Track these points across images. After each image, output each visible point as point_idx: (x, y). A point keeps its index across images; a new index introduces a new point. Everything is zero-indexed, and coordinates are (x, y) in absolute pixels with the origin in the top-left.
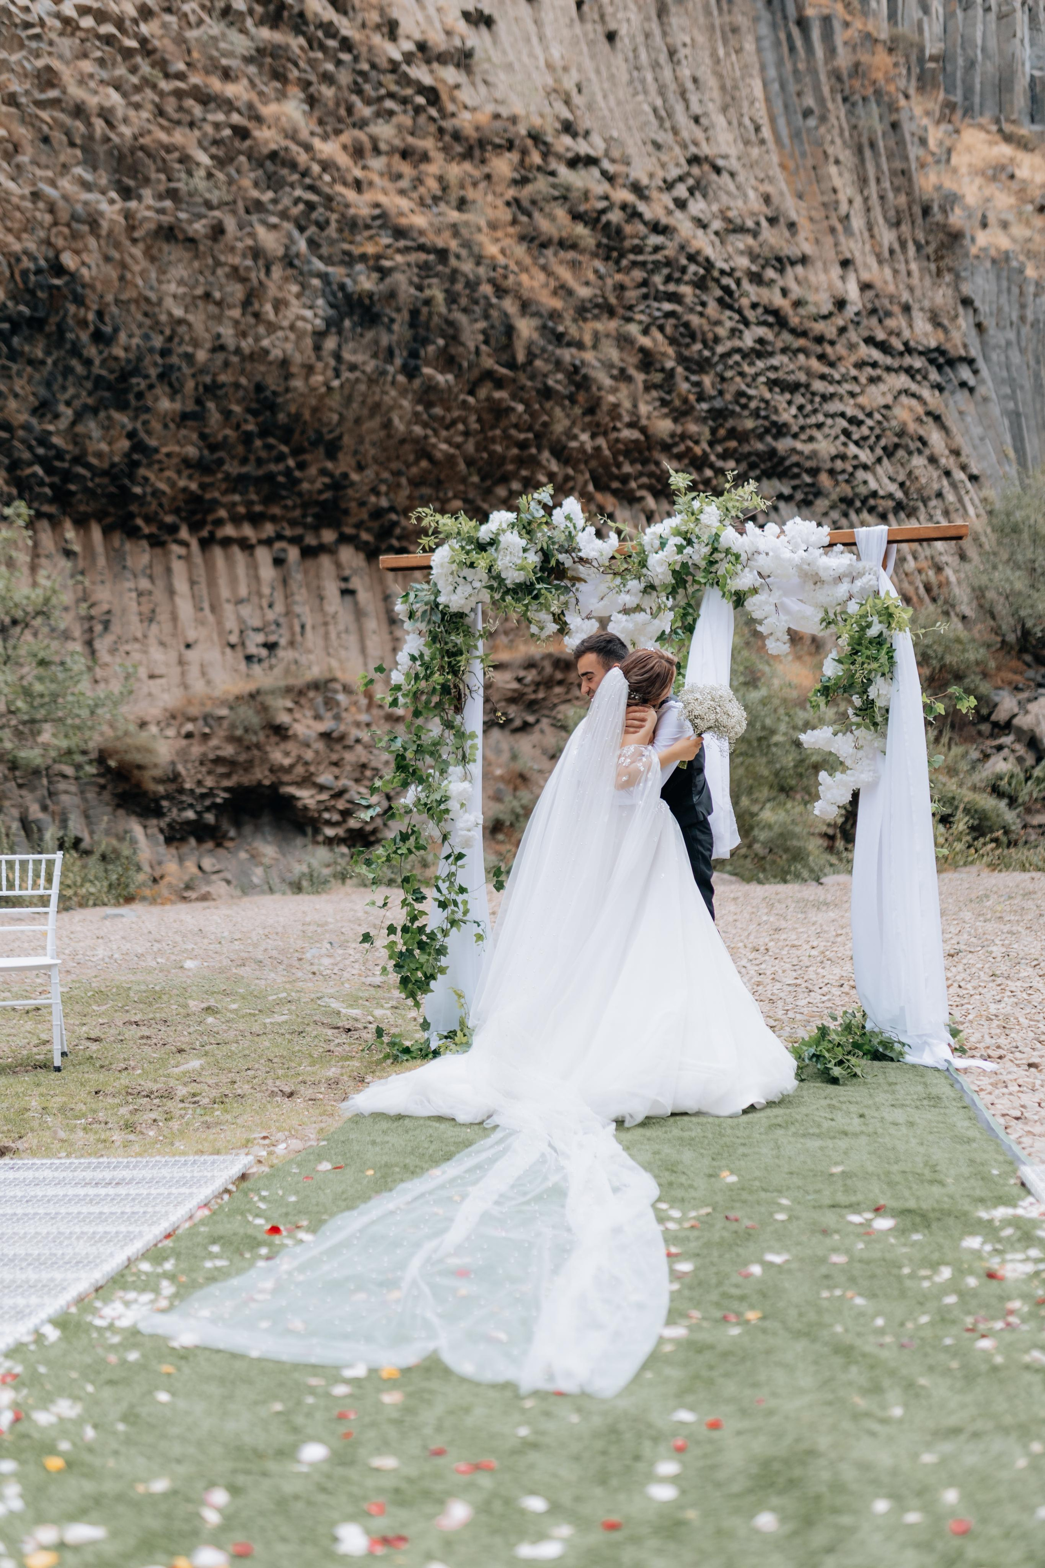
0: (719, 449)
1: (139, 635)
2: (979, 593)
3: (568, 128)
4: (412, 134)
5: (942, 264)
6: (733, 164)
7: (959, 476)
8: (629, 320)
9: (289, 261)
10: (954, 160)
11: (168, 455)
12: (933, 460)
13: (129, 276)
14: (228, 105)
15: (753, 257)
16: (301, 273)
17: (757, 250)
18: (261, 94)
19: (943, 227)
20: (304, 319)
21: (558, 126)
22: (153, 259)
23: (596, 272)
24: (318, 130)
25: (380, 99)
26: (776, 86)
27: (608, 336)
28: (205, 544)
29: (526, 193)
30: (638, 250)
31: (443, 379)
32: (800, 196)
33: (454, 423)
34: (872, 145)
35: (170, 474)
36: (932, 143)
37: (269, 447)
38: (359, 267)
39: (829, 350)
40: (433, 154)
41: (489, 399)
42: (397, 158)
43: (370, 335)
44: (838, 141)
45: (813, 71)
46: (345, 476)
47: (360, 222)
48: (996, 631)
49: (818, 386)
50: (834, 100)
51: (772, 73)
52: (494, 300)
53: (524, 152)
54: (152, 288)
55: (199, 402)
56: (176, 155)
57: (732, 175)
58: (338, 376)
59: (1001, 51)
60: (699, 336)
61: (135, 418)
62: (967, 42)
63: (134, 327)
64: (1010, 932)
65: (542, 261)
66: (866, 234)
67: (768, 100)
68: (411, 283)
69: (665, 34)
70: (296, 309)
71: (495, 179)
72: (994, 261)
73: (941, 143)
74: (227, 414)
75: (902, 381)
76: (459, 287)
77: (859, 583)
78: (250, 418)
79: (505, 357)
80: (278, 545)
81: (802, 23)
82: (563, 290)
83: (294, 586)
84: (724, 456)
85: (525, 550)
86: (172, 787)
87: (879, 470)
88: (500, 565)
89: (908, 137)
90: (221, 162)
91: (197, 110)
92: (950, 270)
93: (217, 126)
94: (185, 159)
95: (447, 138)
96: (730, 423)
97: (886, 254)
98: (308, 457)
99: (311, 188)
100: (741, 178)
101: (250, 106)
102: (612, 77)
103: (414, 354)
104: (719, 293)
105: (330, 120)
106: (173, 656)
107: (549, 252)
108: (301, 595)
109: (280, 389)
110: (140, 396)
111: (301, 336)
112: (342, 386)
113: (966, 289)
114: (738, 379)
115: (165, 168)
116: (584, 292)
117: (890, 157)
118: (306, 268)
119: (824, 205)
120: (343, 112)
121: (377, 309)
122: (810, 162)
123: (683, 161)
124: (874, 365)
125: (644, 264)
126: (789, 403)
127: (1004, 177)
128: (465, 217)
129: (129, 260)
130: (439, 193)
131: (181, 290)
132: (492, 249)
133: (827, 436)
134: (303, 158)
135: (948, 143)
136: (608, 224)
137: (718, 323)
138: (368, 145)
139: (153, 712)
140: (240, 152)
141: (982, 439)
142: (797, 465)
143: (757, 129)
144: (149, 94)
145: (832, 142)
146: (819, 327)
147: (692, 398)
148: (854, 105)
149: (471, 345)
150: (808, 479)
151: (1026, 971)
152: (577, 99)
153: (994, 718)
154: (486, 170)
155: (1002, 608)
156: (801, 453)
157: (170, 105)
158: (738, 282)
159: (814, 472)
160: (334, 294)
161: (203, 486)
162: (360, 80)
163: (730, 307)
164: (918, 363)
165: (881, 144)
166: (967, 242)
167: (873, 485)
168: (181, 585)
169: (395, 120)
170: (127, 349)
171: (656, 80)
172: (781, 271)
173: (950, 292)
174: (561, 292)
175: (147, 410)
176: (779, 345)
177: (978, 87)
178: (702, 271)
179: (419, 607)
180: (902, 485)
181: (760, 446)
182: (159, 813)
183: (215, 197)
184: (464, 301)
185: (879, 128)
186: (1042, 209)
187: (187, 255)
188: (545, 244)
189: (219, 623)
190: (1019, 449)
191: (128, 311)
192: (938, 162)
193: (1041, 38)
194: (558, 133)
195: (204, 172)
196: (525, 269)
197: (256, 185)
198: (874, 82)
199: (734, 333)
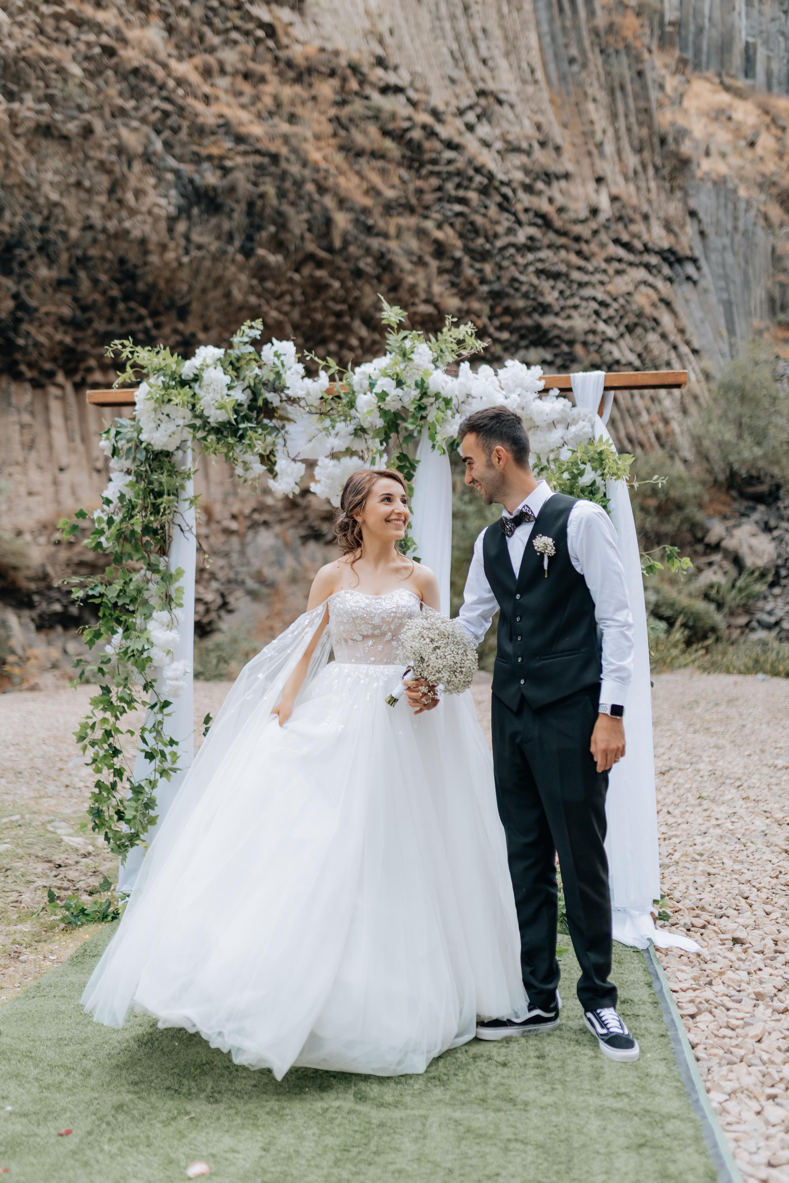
0: (497, 323)
1: (20, 459)
2: (697, 442)
3: (381, 62)
4: (253, 60)
5: (675, 183)
6: (513, 98)
7: (684, 349)
8: (426, 217)
9: (147, 158)
10: (686, 103)
11: (47, 314)
12: (664, 336)
13: (12, 165)
14: (99, 28)
15: (527, 171)
16: (158, 168)
17: (530, 166)
18: (127, 22)
19: (676, 155)
20: (159, 206)
21: (373, 60)
22: (33, 152)
23: (400, 178)
24: (175, 52)
25: (227, 31)
26: (547, 39)
27: (409, 229)
28: (79, 387)
29: (345, 112)
30: (434, 162)
31: (274, 259)
32: (565, 126)
33: (282, 295)
34: (622, 88)
35: (49, 329)
36: (669, 88)
37: (131, 310)
38: (206, 165)
39: (584, 247)
40: (269, 77)
41: (311, 276)
42: (239, 79)
43: (214, 221)
44: (596, 84)
45: (577, 28)
46: (193, 335)
47: (207, 129)
48: (710, 471)
49: (576, 275)
50: (593, 51)
51: (545, 28)
52: (316, 197)
53: (344, 80)
54: (32, 176)
55: (72, 271)
56: (53, 67)
57: (512, 106)
58: (187, 252)
59: (723, 22)
60: (482, 232)
61: (18, 283)
62: (697, 12)
63: (17, 208)
64: (716, 746)
65: (357, 167)
66: (616, 158)
67: (541, 49)
68: (248, 180)
70: (152, 197)
71: (320, 99)
72: (715, 183)
73: (675, 89)
74: (95, 282)
75: (641, 274)
76: (288, 185)
77: (573, 429)
78: (114, 285)
79: (324, 243)
82: (373, 191)
84: (501, 328)
85: (230, 388)
86: (42, 585)
87: (622, 343)
88: (203, 402)
89: (650, 83)
90: (91, 75)
91: (73, 31)
92: (681, 188)
93: (89, 45)
94: (61, 70)
95: (282, 65)
96: (506, 302)
97: (631, 174)
98: (163, 319)
99: (167, 99)
100: (519, 109)
101: (118, 30)
102: (418, 25)
103: (250, 238)
104: (498, 199)
105: (186, 45)
106: (48, 478)
107: (363, 161)
109: (139, 262)
110: (22, 264)
111: (156, 219)
112: (191, 262)
113: (693, 203)
114: (513, 268)
115: (43, 77)
116: (390, 194)
117: (636, 98)
118: (161, 164)
119: (584, 134)
120: (196, 40)
121: (220, 200)
122: (573, 99)
123: (473, 94)
124: (620, 260)
125: (438, 174)
126: (553, 288)
127: (723, 118)
128: (295, 129)
129: (12, 152)
130: (273, 108)
131: (57, 179)
132: (316, 156)
133: (581, 316)
134: (160, 74)
135: (681, 89)
136: (411, 141)
137: (497, 222)
138: (215, 66)
139: (27, 522)
140: (107, 67)
141: (702, 322)
142: (558, 337)
143: (533, 71)
144: (31, 15)
145: (591, 85)
146: (577, 229)
147: (476, 282)
148: (609, 56)
149: (297, 231)
150: (565, 348)
152: (388, 40)
154: (313, 92)
155: (715, 454)
156: (560, 328)
157: (49, 26)
158: (514, 191)
159: (571, 343)
160: (184, 187)
161: (76, 340)
162: (210, 14)
163: (507, 210)
164: (654, 260)
165: (629, 87)
166: (694, 167)
167: (617, 355)
168: (57, 420)
169: (239, 48)
170: (11, 225)
171: (453, 28)
172: (548, 183)
173: (680, 206)
174: (372, 193)
175: (28, 276)
176: (546, 242)
177: (705, 48)
178: (485, 181)
179: (123, 444)
180: (640, 356)
181: (528, 322)
182: (31, 605)
183: (86, 102)
184: (292, 196)
185: (628, 75)
186: (752, 144)
187: (61, 150)
188: (359, 154)
189: (88, 451)
190: (731, 331)
191: (12, 194)
192: (673, 103)
193: (755, 13)
194: (372, 66)
195: (77, 81)
196: (342, 173)
197: (121, 94)
198: (624, 39)
199: (510, 231)
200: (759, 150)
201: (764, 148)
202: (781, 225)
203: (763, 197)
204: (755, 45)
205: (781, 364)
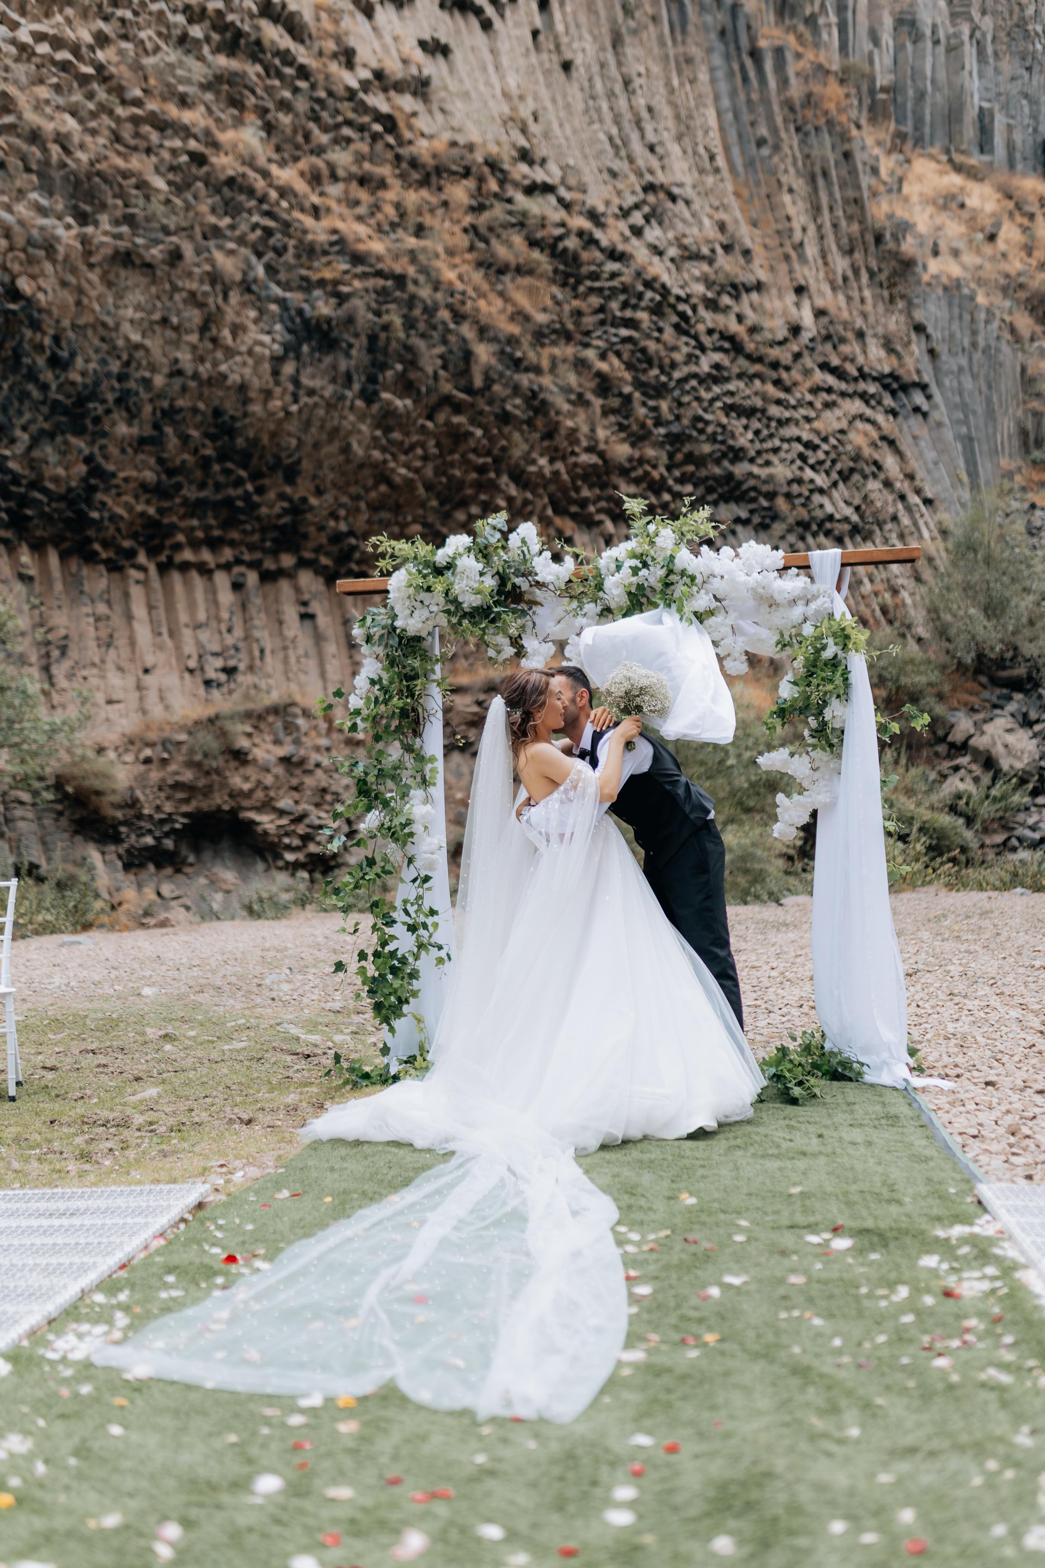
0: (677, 473)
1: (97, 660)
2: (934, 615)
3: (525, 156)
4: (371, 161)
5: (895, 291)
6: (689, 192)
7: (914, 499)
8: (587, 345)
9: (246, 286)
10: (906, 189)
11: (126, 480)
12: (888, 484)
13: (85, 301)
14: (186, 132)
15: (709, 284)
16: (259, 299)
17: (713, 277)
18: (218, 120)
19: (896, 255)
20: (262, 344)
21: (515, 153)
22: (109, 284)
23: (553, 297)
24: (275, 156)
25: (337, 126)
26: (730, 116)
27: (564, 361)
28: (163, 569)
29: (483, 219)
30: (594, 276)
31: (401, 404)
32: (754, 224)
33: (412, 447)
34: (825, 174)
35: (128, 498)
36: (884, 172)
37: (227, 472)
38: (317, 293)
39: (784, 375)
40: (390, 181)
41: (448, 423)
42: (354, 185)
43: (328, 360)
44: (792, 170)
45: (766, 101)
46: (304, 500)
47: (318, 248)
48: (952, 653)
49: (774, 411)
50: (787, 130)
51: (726, 103)
52: (452, 326)
53: (481, 180)
54: (109, 313)
55: (156, 426)
56: (133, 181)
57: (687, 203)
58: (296, 401)
59: (950, 83)
60: (656, 362)
61: (92, 443)
62: (917, 74)
63: (91, 352)
64: (968, 952)
65: (500, 287)
66: (820, 262)
67: (722, 129)
68: (369, 308)
69: (619, 64)
70: (253, 334)
71: (452, 206)
72: (946, 289)
73: (892, 173)
74: (185, 439)
75: (856, 406)
76: (417, 312)
77: (813, 606)
78: (208, 442)
79: (463, 382)
80: (237, 570)
81: (755, 54)
82: (520, 316)
83: (253, 611)
84: (681, 481)
85: (482, 574)
86: (131, 812)
87: (835, 494)
88: (457, 589)
89: (860, 166)
90: (178, 188)
91: (154, 137)
92: (903, 297)
93: (174, 152)
94: (142, 185)
95: (404, 165)
96: (687, 448)
97: (840, 281)
98: (266, 482)
99: (269, 214)
100: (696, 206)
101: (208, 133)
102: (568, 106)
103: (372, 379)
104: (675, 319)
105: (287, 147)
106: (131, 681)
107: (507, 278)
108: (260, 620)
109: (238, 414)
110: (97, 420)
111: (258, 360)
112: (300, 411)
113: (919, 316)
114: (695, 404)
115: (121, 194)
116: (541, 318)
117: (843, 185)
118: (263, 293)
119: (779, 232)
120: (300, 139)
121: (335, 334)
122: (764, 191)
123: (638, 189)
124: (829, 390)
125: (600, 290)
126: (746, 428)
127: (954, 205)
128: (423, 243)
129: (85, 285)
130: (396, 220)
131: (139, 315)
132: (450, 275)
133: (783, 461)
134: (260, 184)
135: (899, 172)
136: (565, 250)
137: (675, 348)
138: (325, 172)
139: (111, 737)
140: (197, 178)
141: (936, 463)
142: (754, 489)
143: (712, 158)
144: (106, 120)
145: (786, 171)
146: (775, 353)
147: (649, 423)
148: (806, 134)
149: (430, 370)
150: (764, 502)
151: (984, 990)
152: (533, 128)
153: (950, 738)
154: (444, 197)
155: (957, 631)
156: (757, 477)
157: (127, 131)
158: (694, 308)
159: (771, 496)
160: (292, 320)
161: (161, 511)
162: (317, 107)
163: (687, 333)
164: (872, 388)
165: (834, 173)
166: (919, 269)
167: (829, 509)
168: (139, 610)
169: (353, 147)
170: (83, 374)
171: (612, 109)
172: (737, 298)
173: (902, 319)
174: (519, 318)
175: (105, 434)
176: (736, 370)
177: (928, 117)
178: (658, 298)
179: (377, 631)
180: (857, 509)
181: (717, 471)
182: (117, 839)
183: (172, 222)
184: (422, 326)
185: (831, 158)
186: (992, 238)
187: (144, 281)
188: (502, 270)
189: (178, 648)
190: (973, 473)
191: (85, 336)
192: (890, 191)
193: (990, 71)
194: (515, 160)
195: (162, 197)
196: (483, 295)
197: (213, 210)
198: (826, 113)
199: (691, 358)
200: (1001, 245)
201: (1007, 242)
202: (1032, 340)
203: (1007, 304)
204: (991, 112)
205: (1038, 513)
